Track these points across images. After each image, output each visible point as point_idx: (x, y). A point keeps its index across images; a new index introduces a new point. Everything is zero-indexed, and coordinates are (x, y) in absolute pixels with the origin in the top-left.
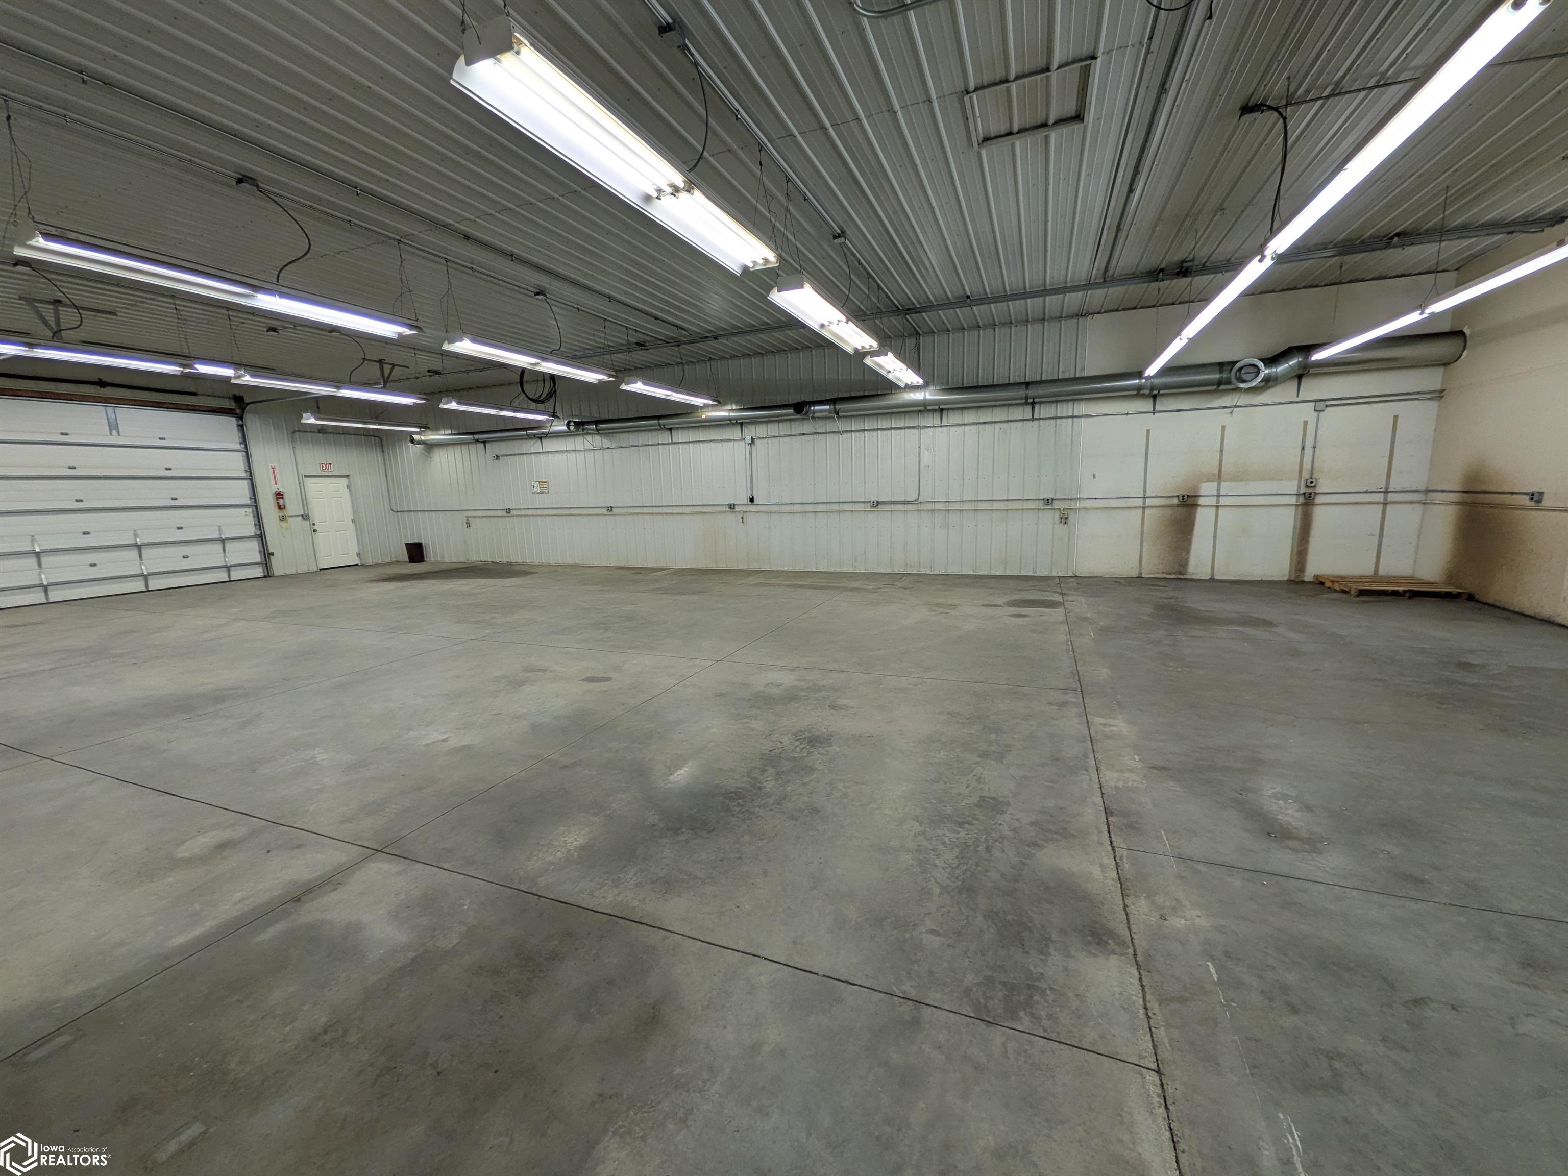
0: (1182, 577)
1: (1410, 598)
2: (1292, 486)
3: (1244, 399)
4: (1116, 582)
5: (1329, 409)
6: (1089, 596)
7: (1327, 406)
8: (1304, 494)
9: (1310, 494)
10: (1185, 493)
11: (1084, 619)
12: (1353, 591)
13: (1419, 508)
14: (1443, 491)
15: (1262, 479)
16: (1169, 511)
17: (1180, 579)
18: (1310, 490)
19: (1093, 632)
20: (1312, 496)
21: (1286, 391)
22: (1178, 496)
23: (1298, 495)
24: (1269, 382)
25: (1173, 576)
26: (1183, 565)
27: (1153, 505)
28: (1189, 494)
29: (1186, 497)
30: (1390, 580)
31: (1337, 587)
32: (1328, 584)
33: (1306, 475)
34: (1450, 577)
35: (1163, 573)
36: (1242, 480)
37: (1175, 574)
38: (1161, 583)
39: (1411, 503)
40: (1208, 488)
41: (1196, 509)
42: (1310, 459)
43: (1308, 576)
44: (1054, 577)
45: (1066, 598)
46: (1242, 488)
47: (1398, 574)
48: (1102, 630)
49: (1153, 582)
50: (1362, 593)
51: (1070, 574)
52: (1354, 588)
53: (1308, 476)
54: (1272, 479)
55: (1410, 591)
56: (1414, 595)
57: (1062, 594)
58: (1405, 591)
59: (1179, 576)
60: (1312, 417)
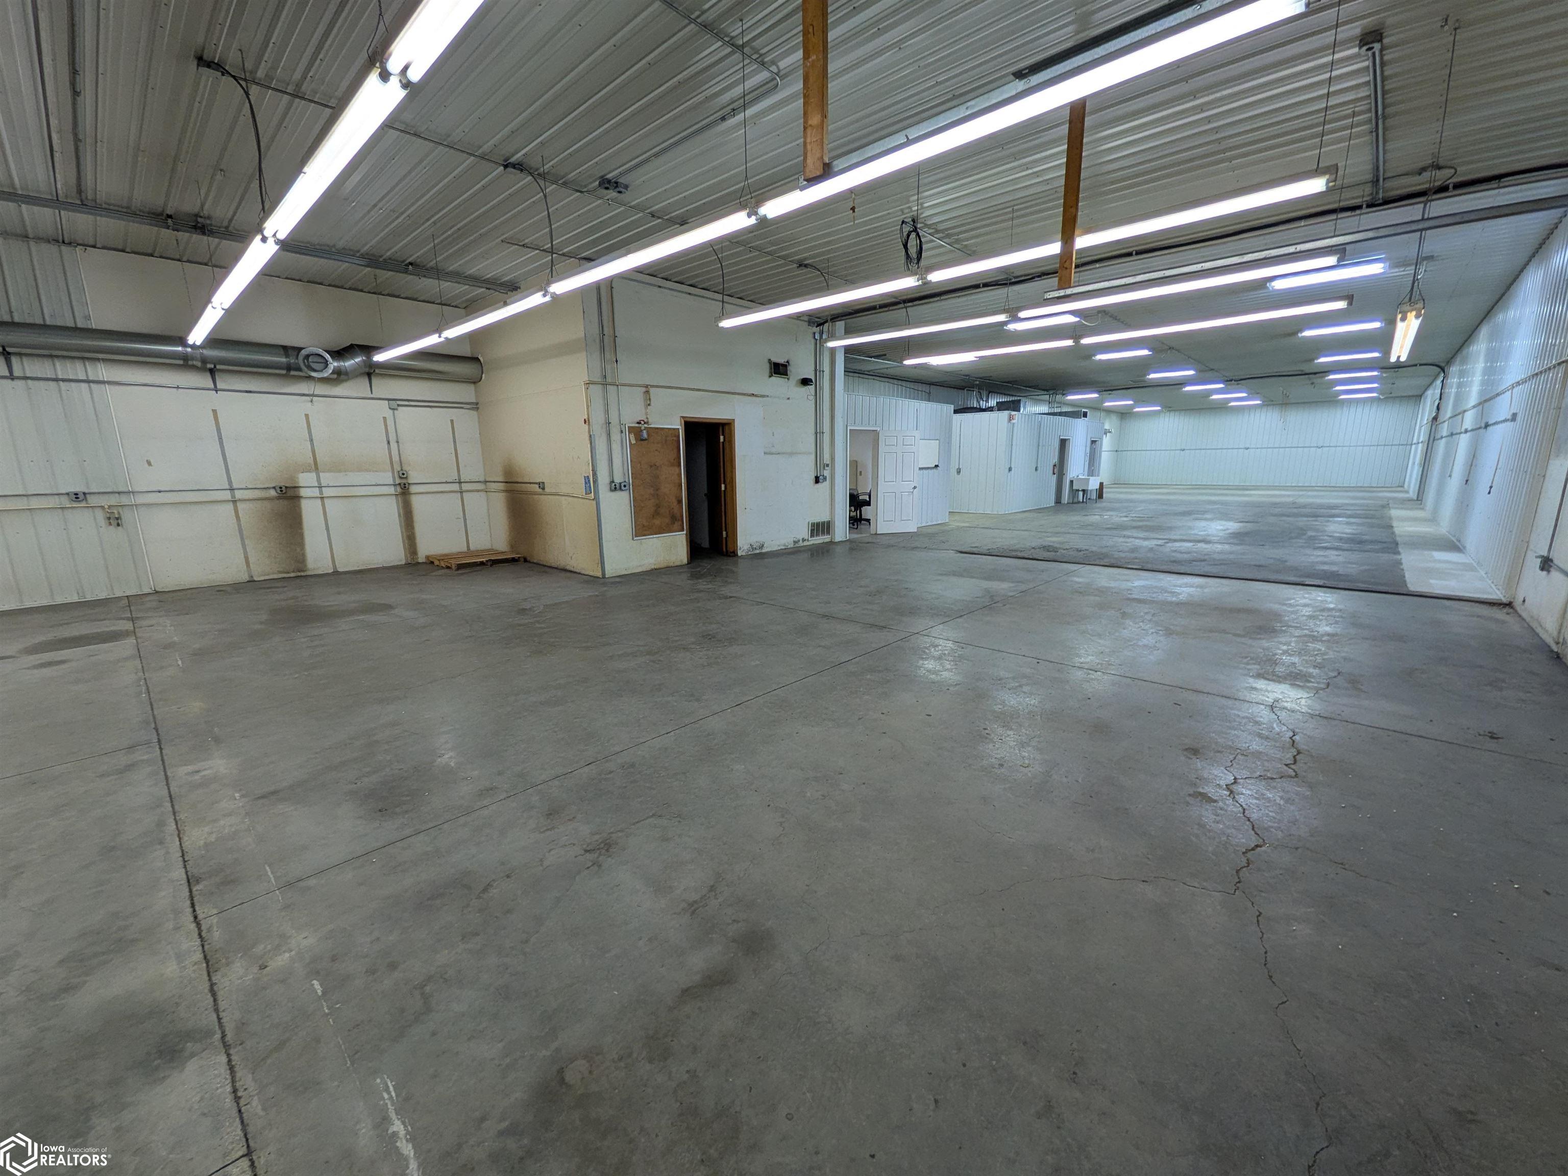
0: (302, 574)
1: (491, 566)
2: (388, 478)
3: (320, 389)
4: (218, 591)
5: (400, 408)
6: (178, 615)
7: (398, 405)
8: (400, 484)
9: (405, 484)
10: (282, 484)
11: (169, 646)
12: (453, 567)
13: (483, 494)
14: (494, 482)
15: (360, 470)
16: (267, 504)
17: (301, 576)
18: (404, 481)
19: (181, 659)
20: (407, 486)
21: (359, 387)
22: (274, 488)
23: (395, 485)
24: (340, 376)
25: (292, 575)
26: (300, 561)
27: (247, 497)
28: (287, 485)
29: (284, 489)
30: (478, 553)
31: (443, 564)
32: (436, 563)
33: (397, 468)
34: (513, 546)
35: (280, 572)
36: (340, 471)
37: (293, 572)
38: (279, 584)
39: (478, 491)
40: (306, 480)
41: (299, 501)
42: (397, 453)
43: (421, 558)
44: (119, 599)
45: (139, 623)
46: (342, 479)
47: (483, 548)
48: (195, 655)
49: (267, 585)
50: (460, 567)
51: (146, 590)
52: (454, 563)
53: (399, 469)
54: (367, 470)
55: (490, 560)
56: (495, 562)
57: (132, 619)
58: (487, 561)
59: (299, 574)
60: (388, 414)
